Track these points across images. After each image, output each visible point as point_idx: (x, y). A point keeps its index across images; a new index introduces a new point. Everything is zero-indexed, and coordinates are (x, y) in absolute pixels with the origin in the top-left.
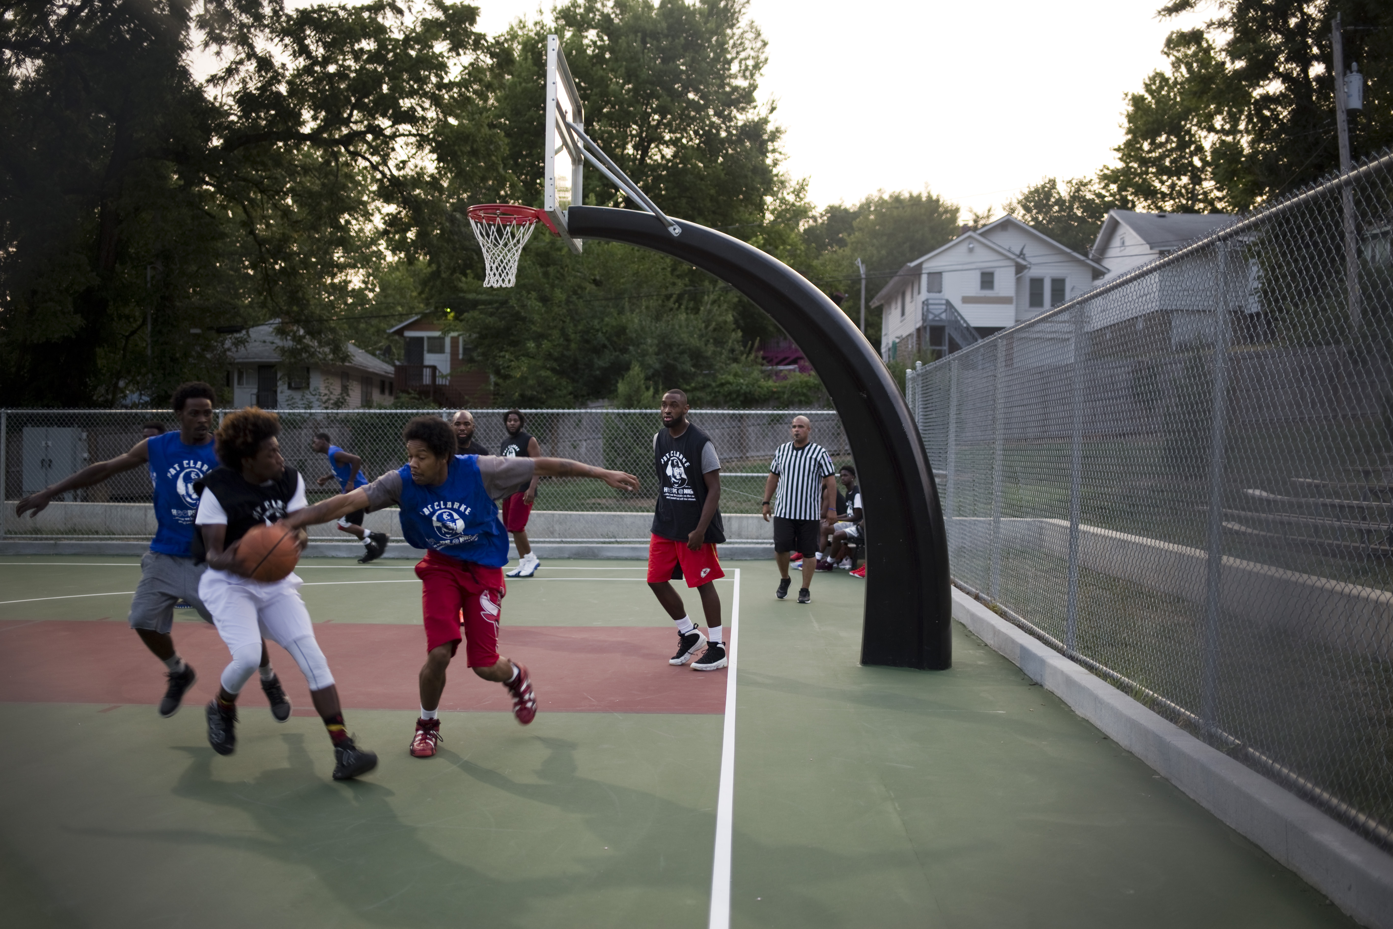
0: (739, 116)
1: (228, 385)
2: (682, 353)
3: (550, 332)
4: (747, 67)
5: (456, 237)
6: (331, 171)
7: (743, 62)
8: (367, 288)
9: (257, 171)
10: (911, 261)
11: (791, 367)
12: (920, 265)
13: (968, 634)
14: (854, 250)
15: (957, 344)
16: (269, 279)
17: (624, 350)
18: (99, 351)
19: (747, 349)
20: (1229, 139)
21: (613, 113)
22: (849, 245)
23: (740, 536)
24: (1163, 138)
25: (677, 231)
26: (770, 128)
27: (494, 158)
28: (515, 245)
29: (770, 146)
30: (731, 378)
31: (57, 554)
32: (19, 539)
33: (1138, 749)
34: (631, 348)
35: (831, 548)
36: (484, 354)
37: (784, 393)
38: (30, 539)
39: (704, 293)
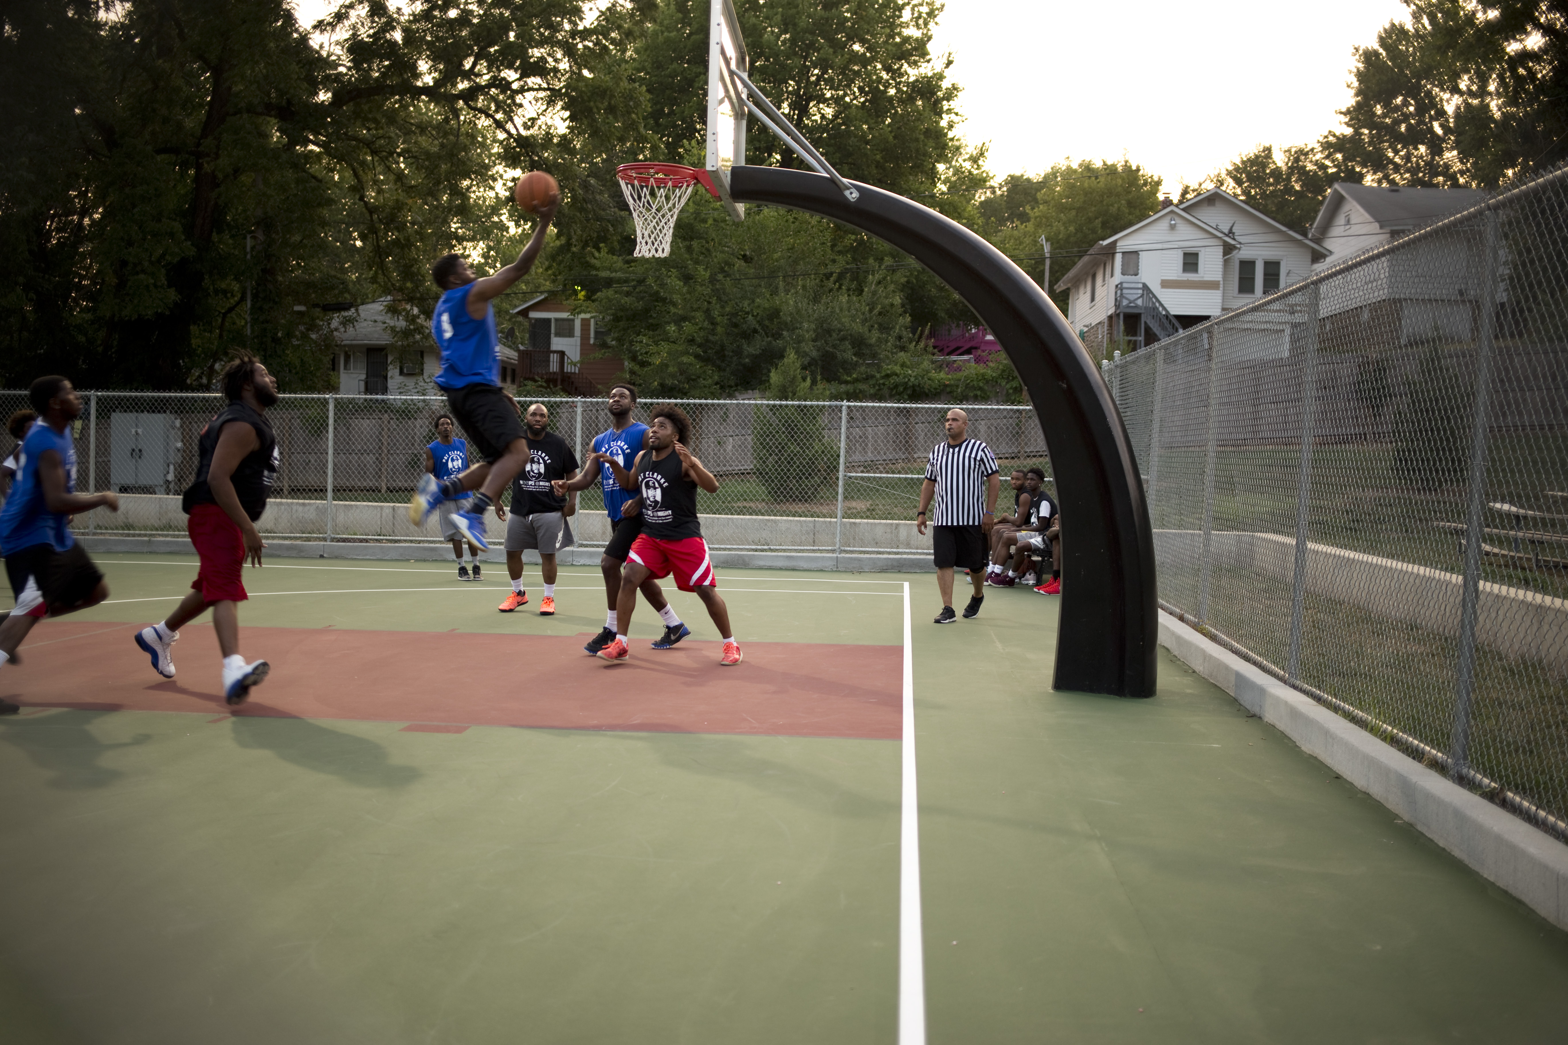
0: (910, 71)
1: (334, 369)
2: (843, 339)
3: (693, 314)
4: (920, 14)
5: (590, 206)
6: (451, 129)
7: (916, 9)
8: (486, 264)
9: (369, 130)
10: (1104, 239)
11: (966, 357)
12: (1114, 243)
13: (1174, 660)
14: (1038, 226)
15: (1155, 335)
16: (378, 253)
17: (777, 336)
18: (194, 329)
19: (916, 336)
20: (1475, 102)
21: (768, 66)
22: (1033, 220)
23: (908, 546)
24: (1399, 100)
25: (854, 195)
26: (945, 84)
27: (634, 116)
28: (670, 210)
29: (945, 105)
30: (897, 369)
31: (150, 552)
32: (110, 534)
33: (1377, 790)
34: (785, 333)
35: (1012, 562)
36: (619, 340)
37: (957, 386)
38: (122, 535)
39: (867, 272)
